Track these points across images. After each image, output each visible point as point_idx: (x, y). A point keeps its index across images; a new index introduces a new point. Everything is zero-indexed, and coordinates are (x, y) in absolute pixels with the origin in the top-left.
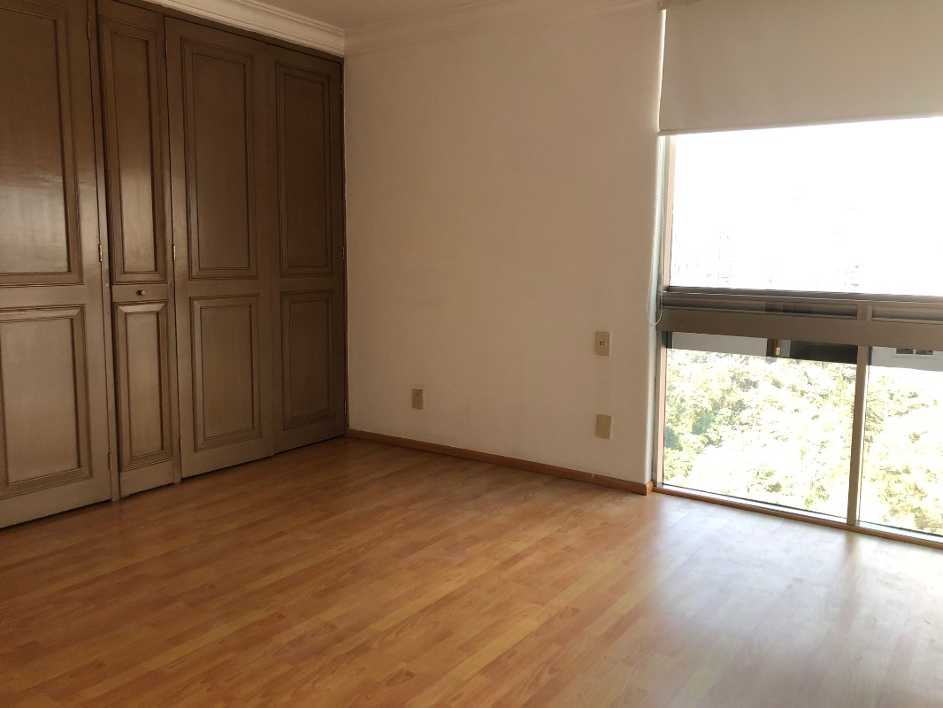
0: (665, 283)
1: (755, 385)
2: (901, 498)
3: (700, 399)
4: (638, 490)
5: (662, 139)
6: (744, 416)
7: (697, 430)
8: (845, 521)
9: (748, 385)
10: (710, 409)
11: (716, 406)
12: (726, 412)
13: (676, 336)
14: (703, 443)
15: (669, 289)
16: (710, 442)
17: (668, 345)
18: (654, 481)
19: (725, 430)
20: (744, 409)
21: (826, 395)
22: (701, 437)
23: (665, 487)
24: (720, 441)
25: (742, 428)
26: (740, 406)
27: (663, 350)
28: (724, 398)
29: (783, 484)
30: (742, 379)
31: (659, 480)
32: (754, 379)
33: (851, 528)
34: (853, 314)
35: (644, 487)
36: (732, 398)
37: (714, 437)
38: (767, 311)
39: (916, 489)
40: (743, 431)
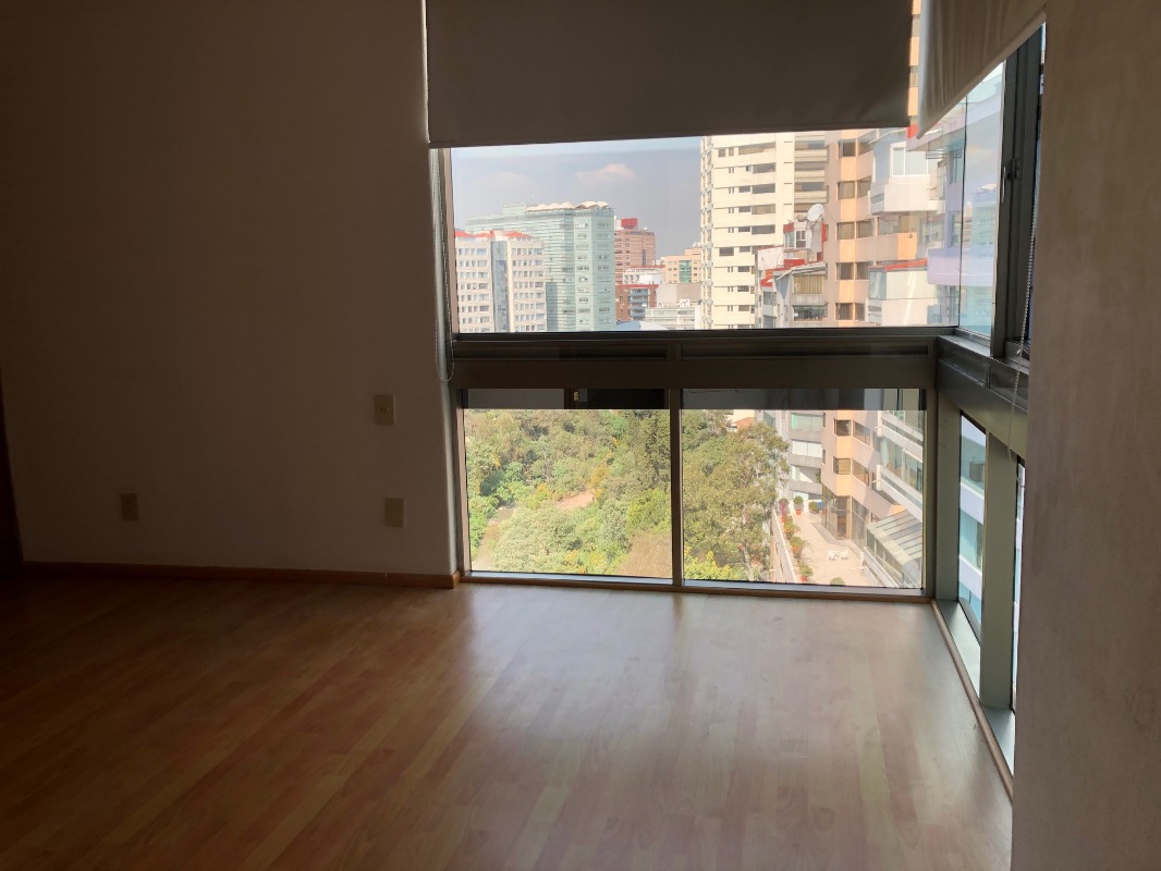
0: (455, 330)
1: (545, 431)
2: (700, 535)
3: (486, 454)
4: (444, 583)
5: (434, 152)
6: (536, 467)
7: (485, 491)
8: (670, 582)
9: (537, 432)
10: (498, 464)
11: (505, 461)
12: (515, 465)
13: (472, 393)
14: (494, 505)
15: (459, 336)
16: (502, 503)
17: (464, 406)
18: (460, 569)
19: (516, 487)
20: (535, 460)
21: (620, 435)
22: (491, 498)
23: (474, 575)
24: (512, 500)
25: (534, 482)
26: (531, 457)
27: (459, 412)
28: (512, 450)
29: (584, 539)
30: (530, 426)
31: (466, 568)
32: (543, 425)
33: (677, 588)
34: (661, 355)
35: (451, 578)
36: (522, 450)
37: (505, 496)
38: (561, 356)
39: (713, 524)
40: (536, 486)
